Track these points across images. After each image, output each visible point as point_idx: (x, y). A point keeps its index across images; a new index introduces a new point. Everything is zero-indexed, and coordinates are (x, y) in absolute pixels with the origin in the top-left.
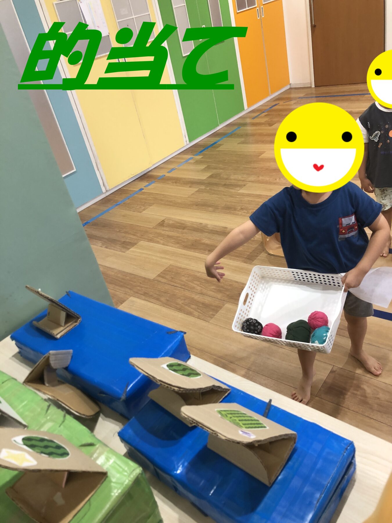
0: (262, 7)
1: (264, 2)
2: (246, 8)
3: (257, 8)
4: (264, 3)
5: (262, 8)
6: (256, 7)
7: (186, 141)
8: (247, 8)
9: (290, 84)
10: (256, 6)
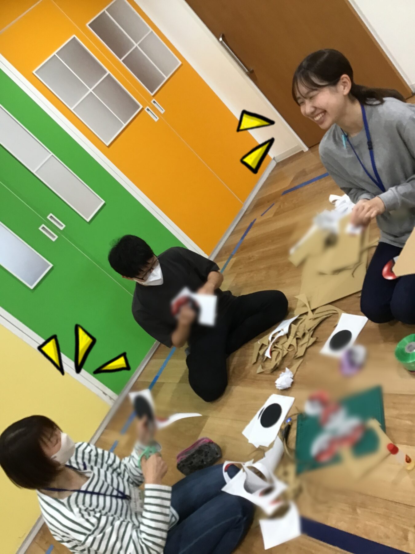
0: (152, 102)
1: (152, 92)
2: (122, 125)
3: (145, 108)
4: (152, 94)
5: (154, 102)
6: (142, 109)
7: (111, 398)
8: (125, 125)
9: (274, 159)
10: (141, 107)
